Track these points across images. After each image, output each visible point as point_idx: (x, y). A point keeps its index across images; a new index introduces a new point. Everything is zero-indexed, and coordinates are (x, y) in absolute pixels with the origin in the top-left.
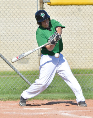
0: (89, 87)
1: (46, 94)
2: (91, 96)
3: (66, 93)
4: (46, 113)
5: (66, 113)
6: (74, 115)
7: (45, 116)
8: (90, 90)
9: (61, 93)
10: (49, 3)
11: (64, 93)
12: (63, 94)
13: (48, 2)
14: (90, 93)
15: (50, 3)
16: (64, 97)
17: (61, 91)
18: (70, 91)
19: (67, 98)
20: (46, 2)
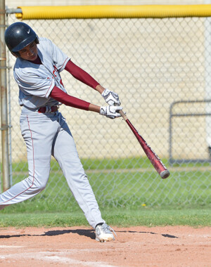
0: (110, 198)
1: (13, 214)
2: (112, 217)
3: (58, 212)
4: (10, 256)
5: (53, 255)
6: (71, 261)
7: (9, 262)
8: (111, 206)
9: (47, 212)
10: (20, 15)
11: (52, 212)
12: (51, 214)
13: (16, 13)
14: (110, 211)
15: (22, 13)
16: (53, 221)
17: (47, 208)
18: (66, 208)
19: (58, 222)
20: (12, 13)
